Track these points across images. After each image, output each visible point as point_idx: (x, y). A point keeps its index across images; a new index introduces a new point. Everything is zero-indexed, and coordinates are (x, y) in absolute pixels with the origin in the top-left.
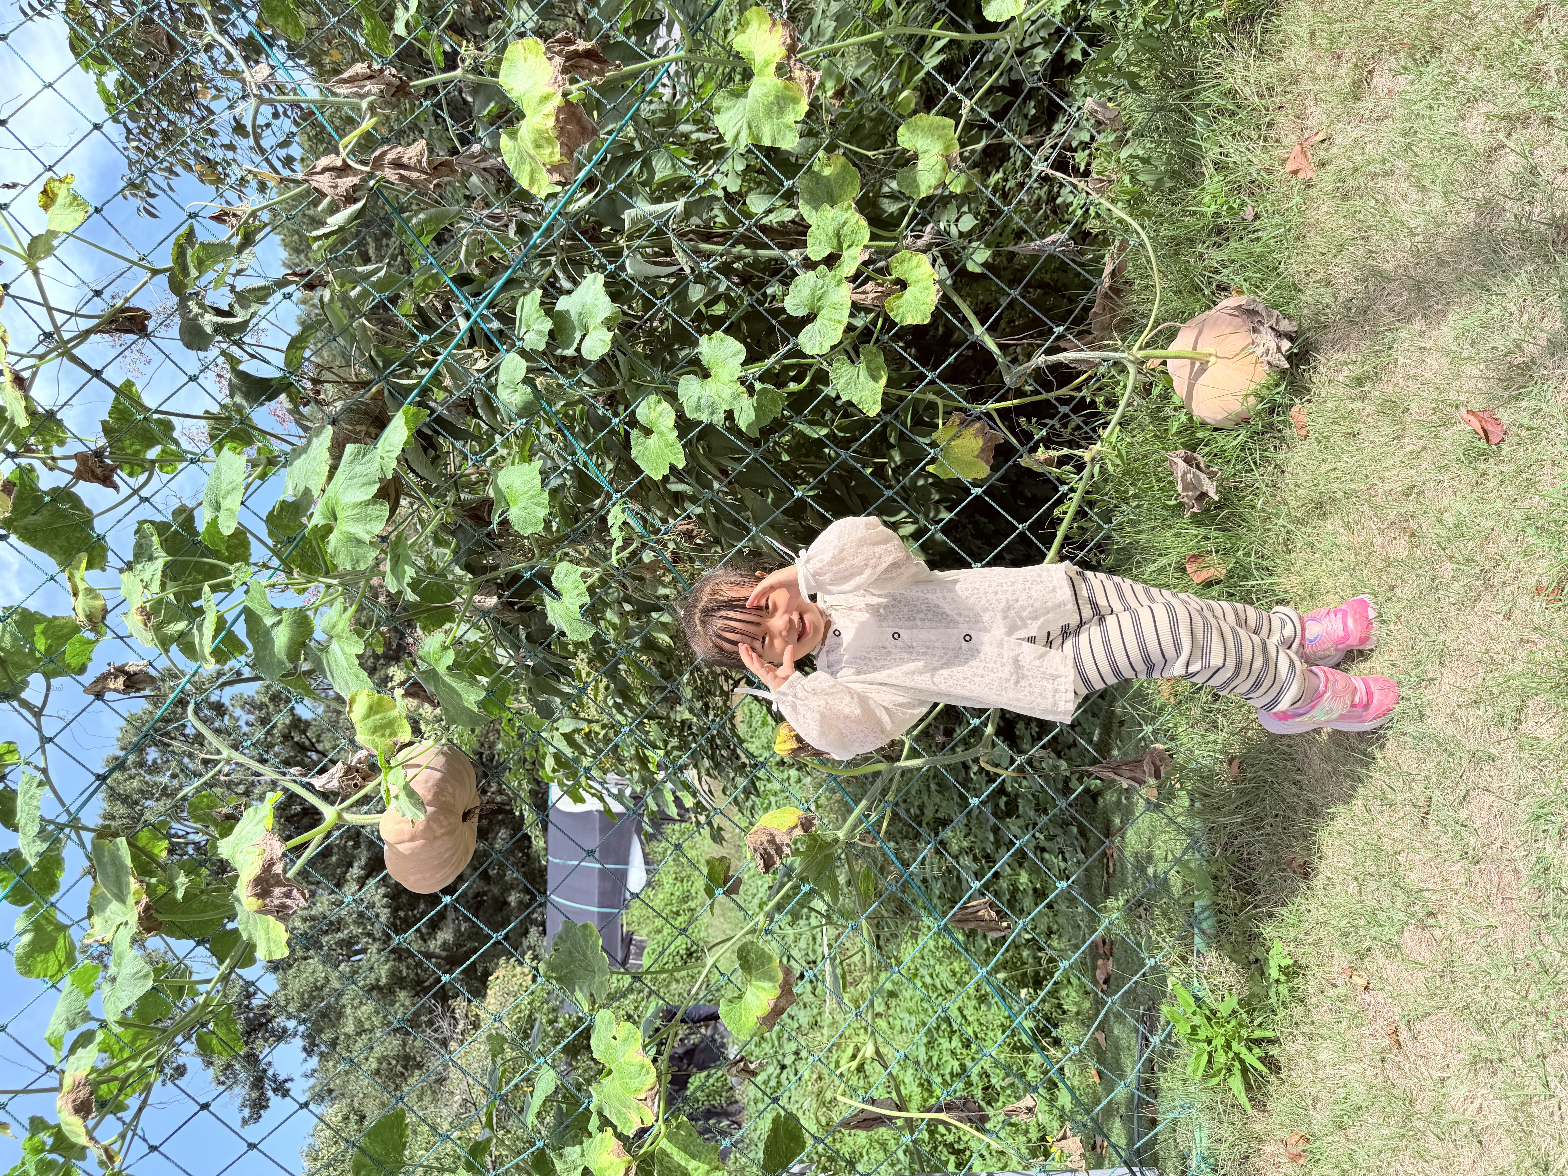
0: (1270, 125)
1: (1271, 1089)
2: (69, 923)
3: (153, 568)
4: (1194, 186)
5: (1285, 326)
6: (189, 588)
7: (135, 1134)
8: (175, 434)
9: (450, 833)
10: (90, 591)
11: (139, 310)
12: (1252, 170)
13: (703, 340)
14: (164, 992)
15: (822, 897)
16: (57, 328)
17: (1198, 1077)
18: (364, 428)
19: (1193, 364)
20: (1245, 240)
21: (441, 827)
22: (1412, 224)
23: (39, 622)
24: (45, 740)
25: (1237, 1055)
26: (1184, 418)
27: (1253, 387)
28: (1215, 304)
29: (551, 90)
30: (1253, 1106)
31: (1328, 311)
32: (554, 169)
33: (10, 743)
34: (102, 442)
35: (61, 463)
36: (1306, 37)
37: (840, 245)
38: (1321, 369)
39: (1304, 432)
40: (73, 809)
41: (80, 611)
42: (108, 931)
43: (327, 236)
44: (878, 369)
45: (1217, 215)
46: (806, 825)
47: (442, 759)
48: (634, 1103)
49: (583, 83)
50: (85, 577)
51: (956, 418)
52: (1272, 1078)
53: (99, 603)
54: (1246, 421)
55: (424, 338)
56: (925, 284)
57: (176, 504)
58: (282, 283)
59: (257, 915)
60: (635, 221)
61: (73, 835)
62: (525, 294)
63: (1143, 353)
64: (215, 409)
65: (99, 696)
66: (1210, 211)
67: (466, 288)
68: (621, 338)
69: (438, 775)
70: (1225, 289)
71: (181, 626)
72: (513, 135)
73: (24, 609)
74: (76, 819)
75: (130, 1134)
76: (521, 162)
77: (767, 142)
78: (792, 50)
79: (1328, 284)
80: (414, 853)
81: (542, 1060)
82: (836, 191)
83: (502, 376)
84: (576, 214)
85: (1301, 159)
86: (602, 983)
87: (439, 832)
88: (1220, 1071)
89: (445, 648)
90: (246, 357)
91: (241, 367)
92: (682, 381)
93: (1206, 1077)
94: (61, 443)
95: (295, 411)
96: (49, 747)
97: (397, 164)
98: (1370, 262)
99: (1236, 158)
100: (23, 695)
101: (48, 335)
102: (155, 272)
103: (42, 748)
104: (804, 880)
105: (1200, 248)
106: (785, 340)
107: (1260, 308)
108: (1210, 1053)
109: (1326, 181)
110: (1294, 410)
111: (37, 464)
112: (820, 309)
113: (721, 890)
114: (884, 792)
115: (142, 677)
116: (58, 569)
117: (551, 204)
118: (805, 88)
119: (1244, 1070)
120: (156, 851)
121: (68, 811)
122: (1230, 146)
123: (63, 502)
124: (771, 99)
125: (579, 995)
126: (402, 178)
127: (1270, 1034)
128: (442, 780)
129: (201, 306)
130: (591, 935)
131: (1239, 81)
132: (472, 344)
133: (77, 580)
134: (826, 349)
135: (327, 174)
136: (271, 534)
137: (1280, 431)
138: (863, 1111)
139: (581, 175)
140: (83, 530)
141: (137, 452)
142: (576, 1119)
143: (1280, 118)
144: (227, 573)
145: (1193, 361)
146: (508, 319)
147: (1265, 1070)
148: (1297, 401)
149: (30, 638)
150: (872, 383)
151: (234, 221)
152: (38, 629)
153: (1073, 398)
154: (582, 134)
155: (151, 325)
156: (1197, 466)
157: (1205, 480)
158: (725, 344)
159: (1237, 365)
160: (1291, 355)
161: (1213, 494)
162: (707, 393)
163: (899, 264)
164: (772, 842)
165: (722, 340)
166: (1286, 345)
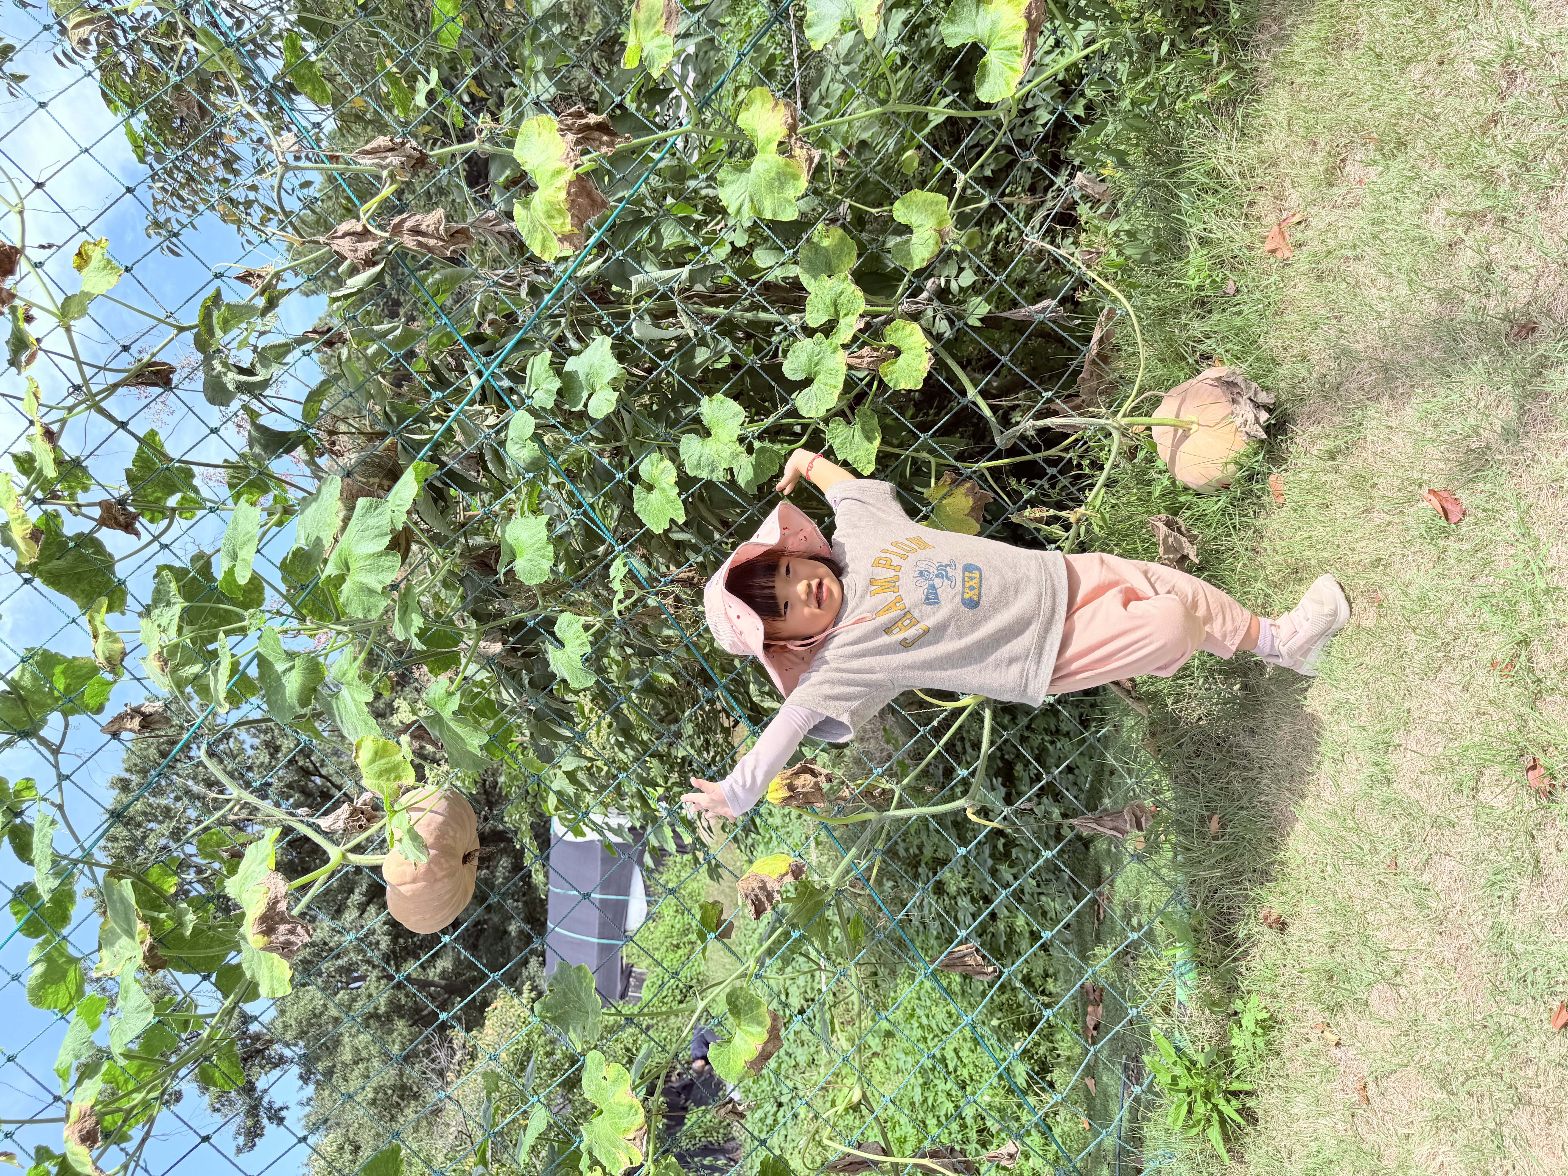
0: (1251, 204)
1: (1248, 1140)
2: (80, 956)
3: (170, 614)
4: (1180, 259)
5: (1263, 398)
6: (205, 633)
7: (137, 1165)
8: (195, 482)
9: (450, 875)
10: (109, 635)
11: (165, 364)
12: (1235, 246)
13: (705, 400)
14: (170, 1025)
15: (812, 944)
16: (86, 381)
17: (1177, 1127)
18: (377, 480)
19: (1176, 431)
20: (1227, 313)
22: (1381, 308)
23: (59, 662)
24: (62, 777)
25: (1215, 1106)
26: (1167, 483)
27: (1233, 455)
28: (1199, 372)
29: (563, 165)
30: (1232, 1158)
31: (1303, 385)
32: (564, 238)
33: (28, 779)
34: (126, 489)
35: (84, 510)
36: (1285, 123)
37: (837, 312)
38: (1298, 440)
39: (1281, 500)
40: (87, 845)
41: (100, 653)
42: (117, 965)
43: (346, 297)
44: (873, 431)
45: (1200, 288)
46: (797, 872)
47: (444, 803)
48: (624, 1143)
49: (594, 154)
50: (105, 620)
51: (947, 477)
52: (1249, 1129)
53: (118, 646)
54: (1226, 487)
55: (436, 395)
56: (917, 351)
57: (193, 550)
58: (301, 341)
59: (262, 953)
60: (642, 286)
61: (86, 870)
62: (535, 354)
63: (1127, 420)
64: (234, 458)
65: (115, 735)
66: (1194, 284)
67: (478, 348)
68: (626, 397)
69: (440, 819)
70: (1208, 358)
71: (196, 668)
72: (526, 205)
73: (45, 651)
74: (89, 854)
75: (133, 1164)
76: (532, 231)
77: (768, 216)
78: (793, 128)
79: (1304, 359)
80: (415, 895)
81: (536, 1098)
82: (834, 261)
83: (512, 433)
84: (586, 278)
85: (1279, 239)
86: (595, 1024)
87: (440, 874)
88: (1199, 1121)
89: (450, 694)
90: (265, 410)
91: (262, 421)
92: (684, 439)
93: (1186, 1127)
94: (86, 489)
95: (311, 463)
96: (65, 784)
97: (416, 231)
98: (1342, 341)
99: (1220, 235)
100: (42, 733)
101: (77, 388)
102: (181, 329)
103: (59, 785)
104: (794, 926)
105: (1184, 319)
106: (785, 401)
107: (1239, 380)
108: (1190, 1104)
109: (1302, 261)
110: (1272, 478)
111: (62, 510)
112: (816, 374)
113: (713, 935)
114: (873, 841)
115: (157, 717)
116: (79, 612)
117: (561, 267)
118: (805, 166)
119: (1223, 1121)
120: (166, 887)
121: (81, 847)
122: (1213, 222)
123: (86, 547)
124: (772, 175)
125: (572, 1035)
126: (420, 244)
127: (1247, 1087)
128: (444, 823)
129: (225, 364)
130: (585, 977)
131: (1222, 161)
132: (484, 400)
133: (98, 623)
134: (822, 413)
135: (348, 238)
136: (284, 580)
137: (1259, 497)
138: (849, 1155)
139: (592, 241)
140: (104, 574)
141: (158, 500)
142: (567, 1158)
143: (1261, 199)
144: (242, 619)
145: (1176, 427)
146: (518, 376)
147: (1243, 1122)
148: (1275, 470)
149: (49, 678)
150: (866, 444)
151: (259, 282)
152: (58, 670)
153: (1061, 459)
154: (592, 206)
155: (175, 378)
156: (1178, 530)
157: (1186, 544)
158: (725, 405)
159: (1218, 433)
160: (1269, 426)
161: (1193, 556)
162: (708, 452)
163: (893, 332)
164: (763, 888)
165: (722, 402)
166: (1264, 416)
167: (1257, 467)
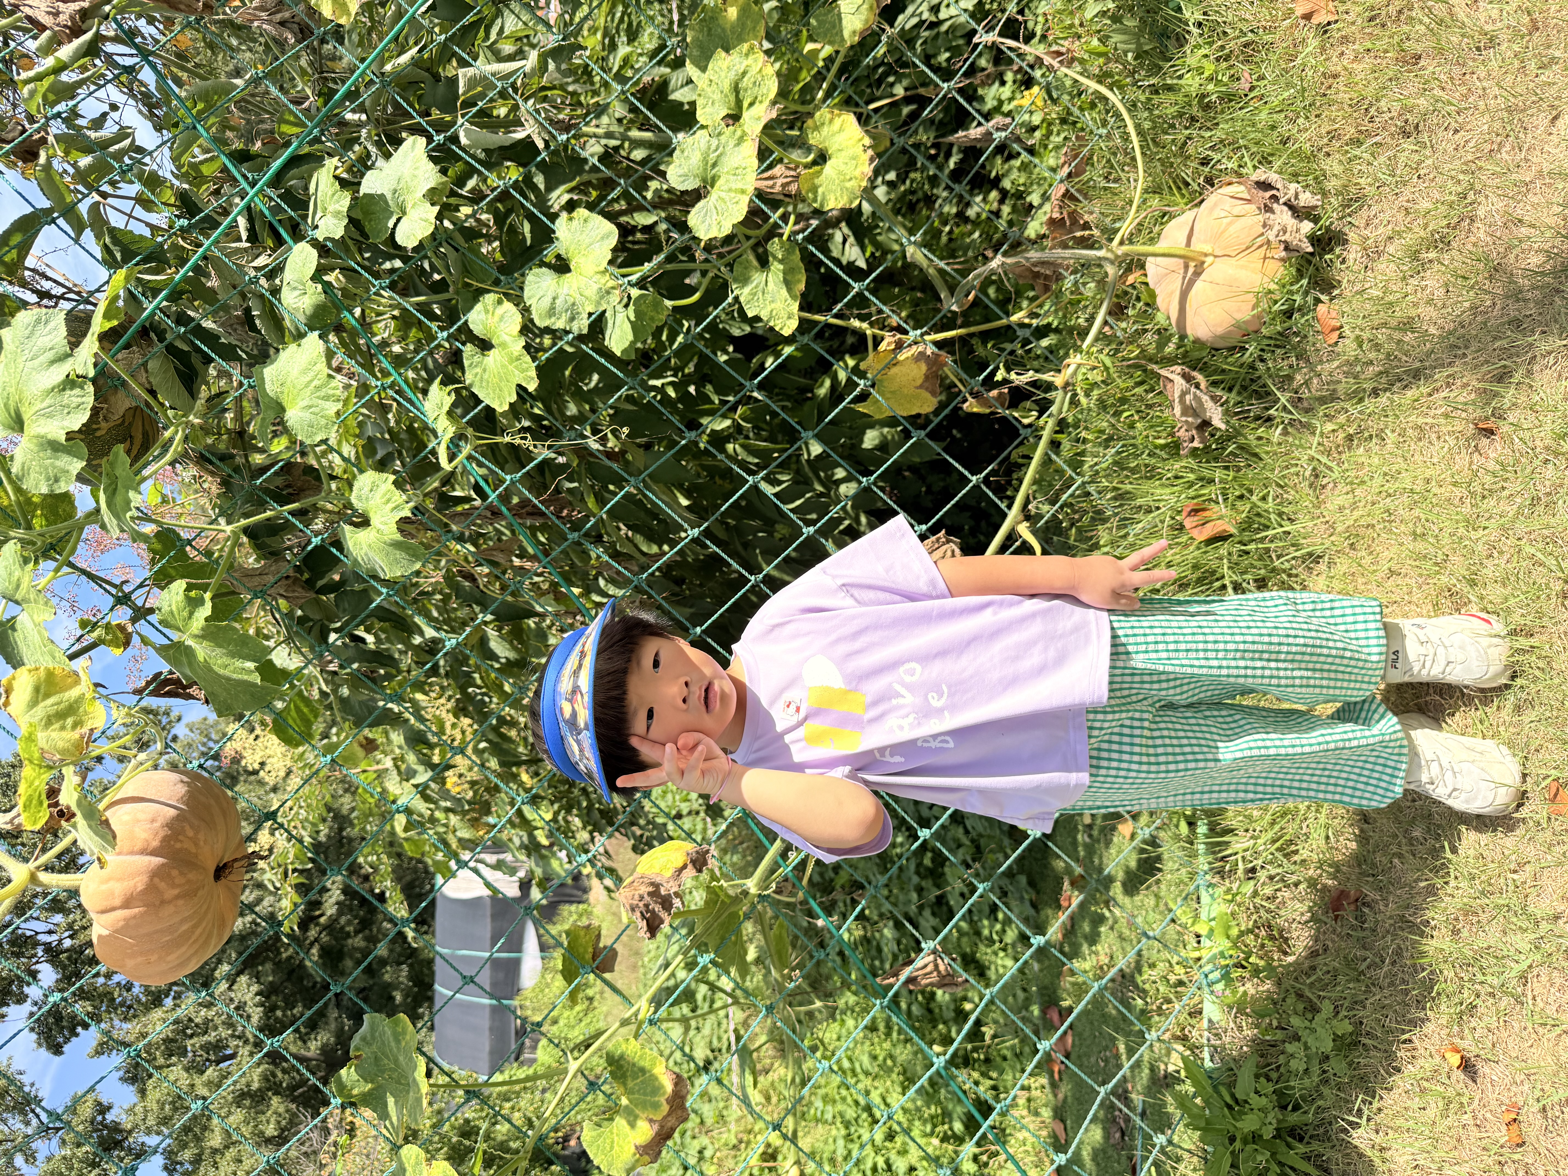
5: (1309, 198)
13: (561, 221)
15: (726, 970)
19: (1186, 265)
21: (174, 886)
27: (1264, 285)
37: (739, 102)
39: (1334, 336)
44: (794, 271)
51: (890, 340)
54: (1257, 331)
55: (181, 222)
56: (852, 153)
60: (472, 82)
62: (318, 170)
63: (1125, 248)
67: (244, 165)
80: (129, 925)
83: (289, 274)
84: (395, 73)
86: (417, 1100)
87: (171, 893)
92: (530, 279)
104: (702, 948)
107: (1273, 180)
110: (1320, 309)
112: (713, 181)
128: (177, 818)
130: (404, 1033)
132: (253, 238)
134: (725, 230)
145: (1186, 260)
146: (299, 202)
148: (1324, 298)
150: (786, 290)
156: (1197, 386)
157: (1209, 404)
158: (590, 225)
159: (1241, 262)
160: (1314, 239)
161: (1218, 421)
162: (565, 291)
163: (816, 128)
164: (655, 893)
165: (585, 221)
166: (1307, 227)
167: (1298, 298)
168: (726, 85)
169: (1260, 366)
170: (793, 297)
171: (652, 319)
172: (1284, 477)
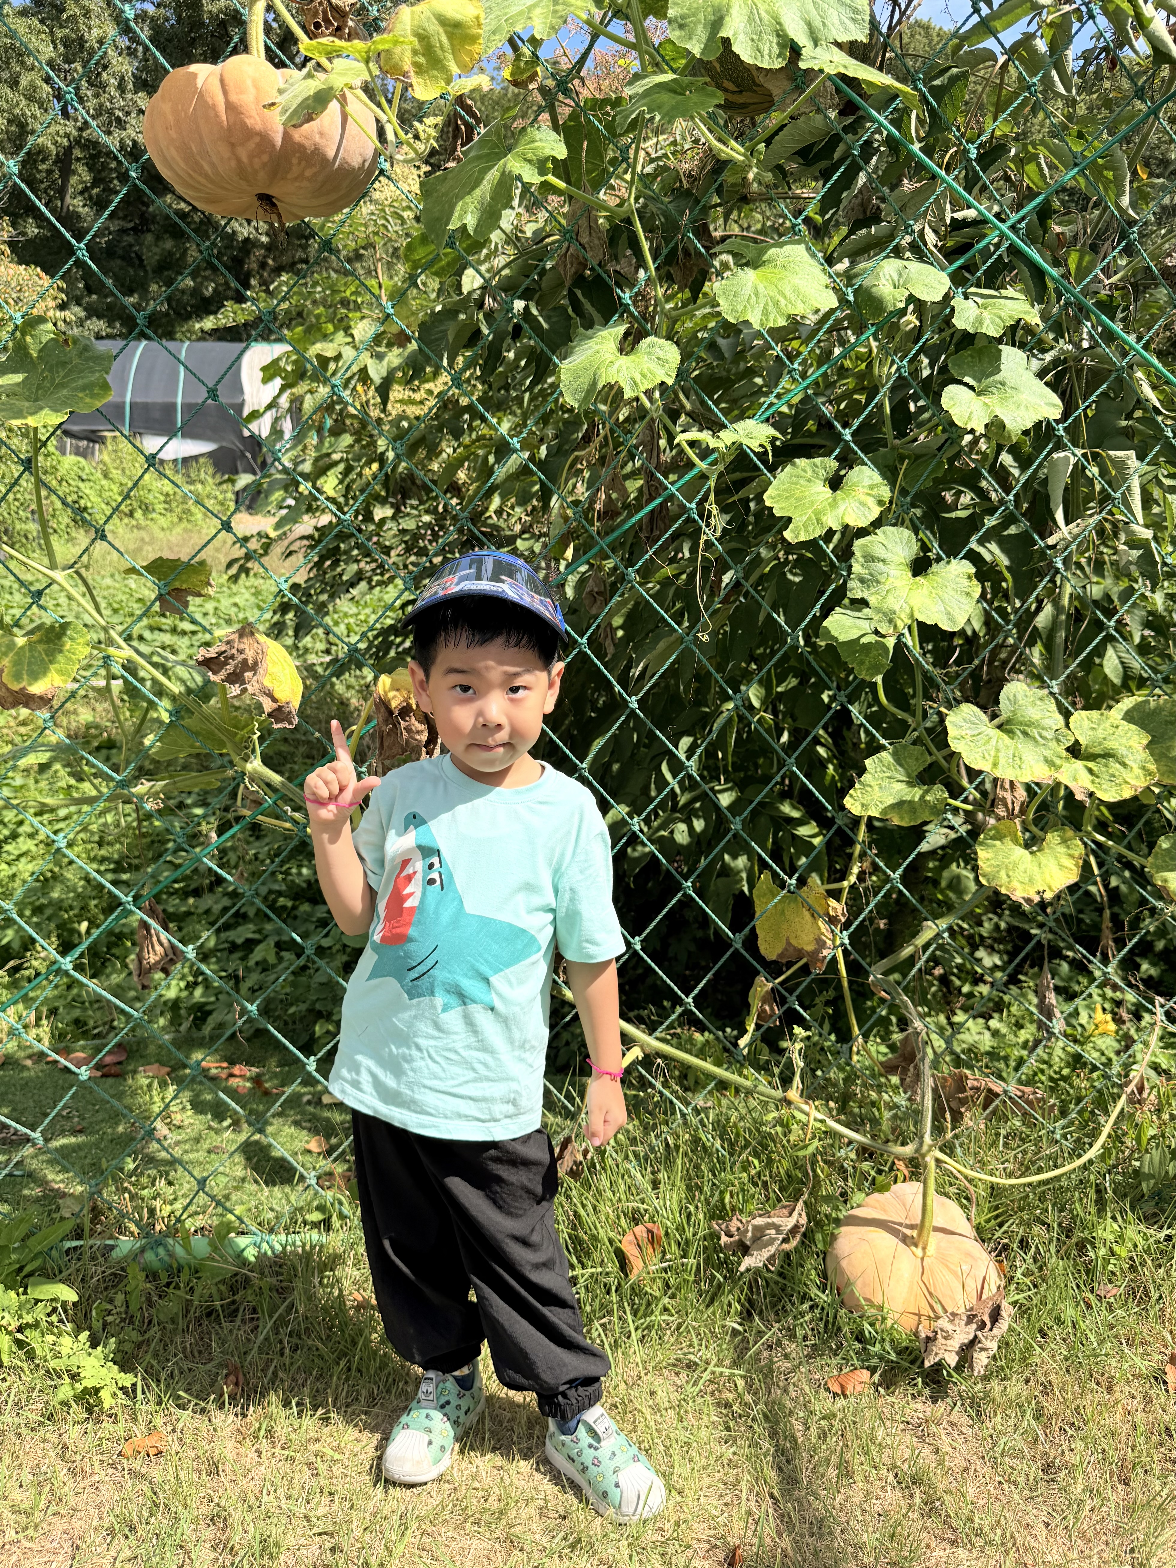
9: (241, 171)
13: (963, 566)
19: (915, 1228)
21: (251, 157)
27: (891, 1315)
37: (1093, 758)
54: (843, 1304)
56: (1036, 878)
60: (1120, 465)
62: (1028, 299)
63: (932, 1164)
69: (330, 155)
80: (208, 110)
83: (915, 267)
87: (242, 153)
92: (906, 533)
110: (866, 1374)
128: (324, 158)
145: (919, 1227)
146: (995, 277)
148: (876, 1377)
150: (891, 803)
156: (785, 1240)
157: (766, 1253)
158: (964, 599)
159: (916, 1286)
160: (939, 1366)
161: (748, 1262)
162: (892, 573)
163: (1064, 841)
164: (245, 666)
165: (968, 594)
166: (952, 1360)
167: (877, 1348)
168: (1112, 744)
169: (806, 1306)
170: (885, 811)
171: (862, 663)
172: (688, 1332)
